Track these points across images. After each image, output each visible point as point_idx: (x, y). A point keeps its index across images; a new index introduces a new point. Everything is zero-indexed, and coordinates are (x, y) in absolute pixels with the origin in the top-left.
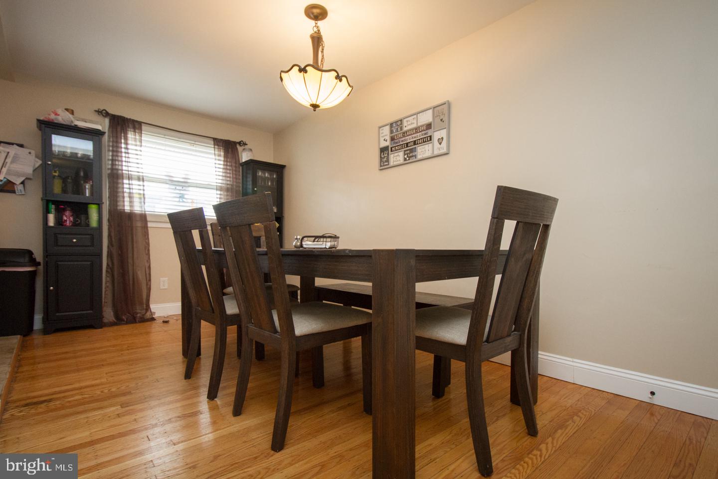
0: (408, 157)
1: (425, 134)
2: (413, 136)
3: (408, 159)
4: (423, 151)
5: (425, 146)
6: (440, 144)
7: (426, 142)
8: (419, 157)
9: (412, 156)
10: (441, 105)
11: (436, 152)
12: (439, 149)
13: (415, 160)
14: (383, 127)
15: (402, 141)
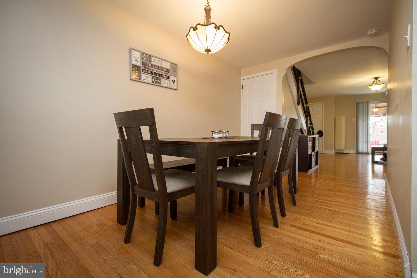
0: (154, 81)
1: (166, 74)
2: (159, 70)
3: (154, 82)
4: (164, 82)
5: (166, 80)
6: (174, 83)
7: (166, 78)
8: (162, 85)
9: (158, 82)
10: (174, 64)
11: (171, 87)
12: (173, 86)
13: (160, 85)
14: (137, 51)
15: (151, 69)
